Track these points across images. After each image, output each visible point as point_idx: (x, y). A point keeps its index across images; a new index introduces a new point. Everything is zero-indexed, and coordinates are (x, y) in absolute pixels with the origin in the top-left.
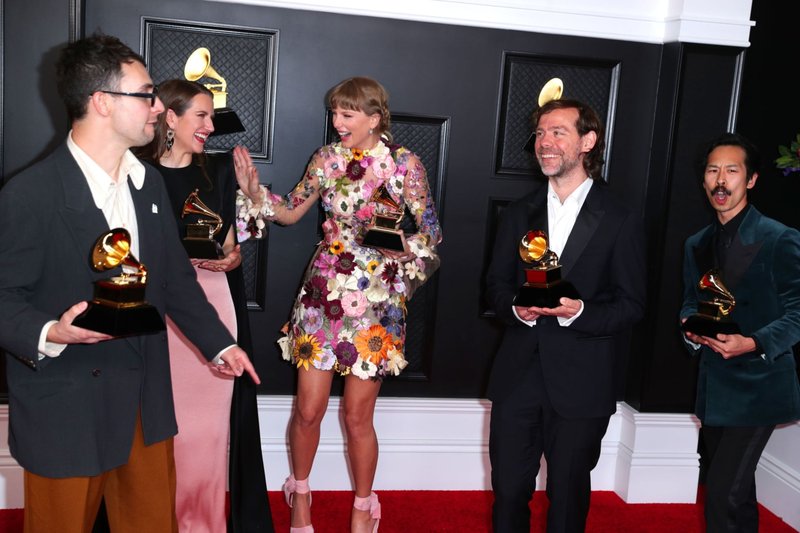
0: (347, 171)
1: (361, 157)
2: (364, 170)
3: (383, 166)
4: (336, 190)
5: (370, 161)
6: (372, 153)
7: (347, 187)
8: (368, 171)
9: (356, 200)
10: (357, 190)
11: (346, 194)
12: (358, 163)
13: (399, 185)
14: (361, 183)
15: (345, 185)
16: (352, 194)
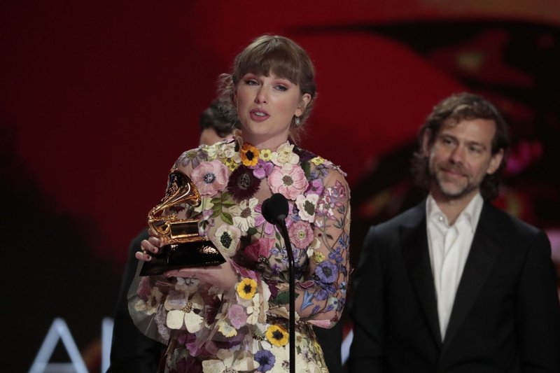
0: (230, 184)
1: (255, 160)
2: (258, 181)
3: (287, 180)
4: (214, 215)
5: (268, 168)
6: (273, 157)
7: (230, 210)
8: (263, 185)
9: (245, 229)
10: (245, 214)
11: (229, 219)
12: (250, 170)
13: (309, 208)
14: (254, 202)
15: (228, 206)
16: (237, 219)
